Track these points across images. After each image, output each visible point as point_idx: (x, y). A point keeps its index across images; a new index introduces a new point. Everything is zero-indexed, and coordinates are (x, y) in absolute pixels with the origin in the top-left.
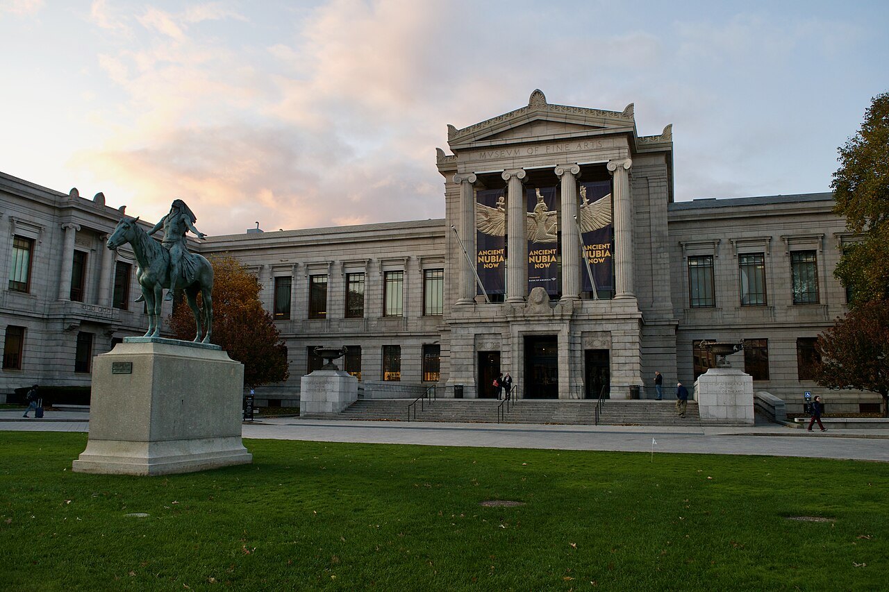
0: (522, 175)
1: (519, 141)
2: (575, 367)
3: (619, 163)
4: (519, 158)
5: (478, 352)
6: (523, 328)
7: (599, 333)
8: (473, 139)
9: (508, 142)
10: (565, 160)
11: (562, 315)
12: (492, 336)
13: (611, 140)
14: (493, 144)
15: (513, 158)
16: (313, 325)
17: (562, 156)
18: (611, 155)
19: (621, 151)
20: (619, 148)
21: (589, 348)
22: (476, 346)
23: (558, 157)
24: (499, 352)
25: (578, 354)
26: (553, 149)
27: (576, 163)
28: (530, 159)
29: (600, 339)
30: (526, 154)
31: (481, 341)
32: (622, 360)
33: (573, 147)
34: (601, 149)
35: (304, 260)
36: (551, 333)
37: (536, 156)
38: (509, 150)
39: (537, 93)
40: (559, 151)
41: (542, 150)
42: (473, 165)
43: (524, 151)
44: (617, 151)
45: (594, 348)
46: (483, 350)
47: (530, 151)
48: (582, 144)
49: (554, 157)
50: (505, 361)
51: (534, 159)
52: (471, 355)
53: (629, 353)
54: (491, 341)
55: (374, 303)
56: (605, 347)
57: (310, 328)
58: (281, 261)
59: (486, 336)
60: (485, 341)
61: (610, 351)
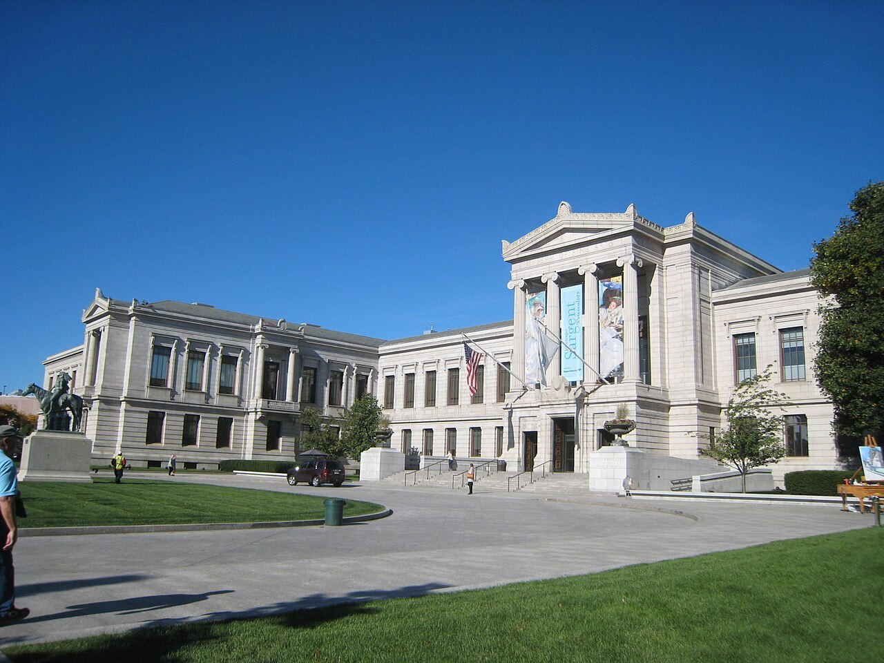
0: (557, 277)
1: (551, 248)
2: (588, 445)
3: (625, 259)
4: (553, 262)
5: (523, 432)
6: (549, 411)
7: (607, 414)
8: (520, 251)
9: (543, 250)
10: (584, 261)
12: (532, 419)
13: (620, 239)
14: (534, 253)
15: (549, 263)
16: (450, 411)
17: (584, 258)
18: (620, 253)
20: (626, 246)
21: (600, 428)
22: (521, 427)
23: (579, 259)
24: (537, 432)
25: (591, 433)
26: (577, 252)
27: (595, 263)
29: (609, 419)
30: (558, 259)
31: (524, 423)
33: (592, 248)
34: (612, 248)
35: (444, 356)
36: (569, 415)
37: (565, 260)
38: (547, 257)
40: (582, 253)
41: (569, 254)
42: (522, 272)
44: (624, 249)
46: (528, 430)
47: (561, 255)
48: (599, 245)
50: (540, 440)
51: (564, 262)
52: (517, 434)
54: (531, 422)
55: (491, 391)
59: (528, 419)
60: (527, 423)
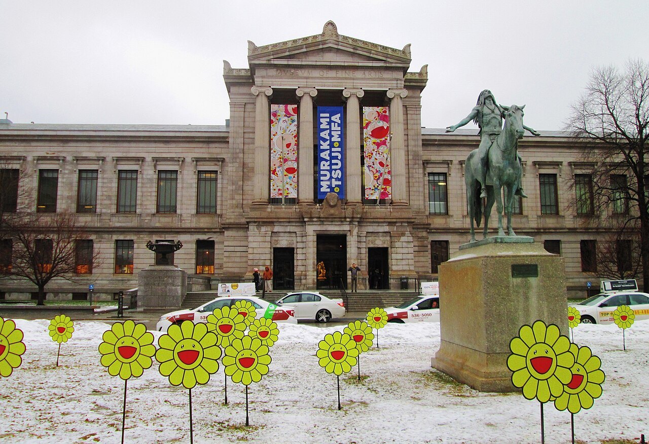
0: (315, 93)
1: (314, 63)
2: (361, 262)
3: (397, 92)
4: (312, 78)
5: (274, 248)
6: (318, 228)
7: (380, 233)
8: (272, 57)
9: (304, 63)
10: (352, 84)
11: (353, 218)
12: (286, 235)
13: (391, 72)
14: (291, 63)
15: (307, 78)
16: (82, 219)
17: (349, 81)
18: (390, 85)
19: (399, 82)
20: (397, 80)
21: (372, 246)
22: (272, 243)
23: (346, 81)
24: (293, 248)
25: (364, 251)
26: (341, 74)
27: (361, 88)
28: (322, 81)
29: (381, 238)
30: (318, 75)
31: (276, 238)
32: (399, 256)
33: (359, 74)
34: (382, 79)
35: (73, 154)
36: (341, 233)
37: (327, 78)
38: (303, 71)
39: (331, 24)
40: (347, 76)
41: (332, 74)
42: (270, 80)
43: (316, 73)
44: (395, 82)
45: (376, 246)
46: (278, 246)
47: (321, 73)
48: (367, 73)
49: (343, 81)
50: (299, 256)
51: (325, 81)
52: (268, 251)
53: (405, 251)
54: (286, 238)
55: (147, 200)
56: (385, 246)
57: (79, 222)
58: (47, 153)
59: (282, 234)
60: (280, 238)
61: (389, 249)
